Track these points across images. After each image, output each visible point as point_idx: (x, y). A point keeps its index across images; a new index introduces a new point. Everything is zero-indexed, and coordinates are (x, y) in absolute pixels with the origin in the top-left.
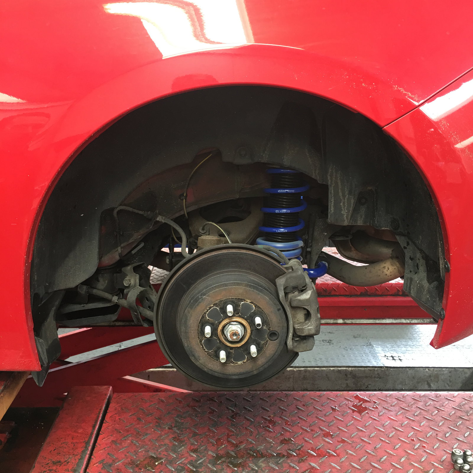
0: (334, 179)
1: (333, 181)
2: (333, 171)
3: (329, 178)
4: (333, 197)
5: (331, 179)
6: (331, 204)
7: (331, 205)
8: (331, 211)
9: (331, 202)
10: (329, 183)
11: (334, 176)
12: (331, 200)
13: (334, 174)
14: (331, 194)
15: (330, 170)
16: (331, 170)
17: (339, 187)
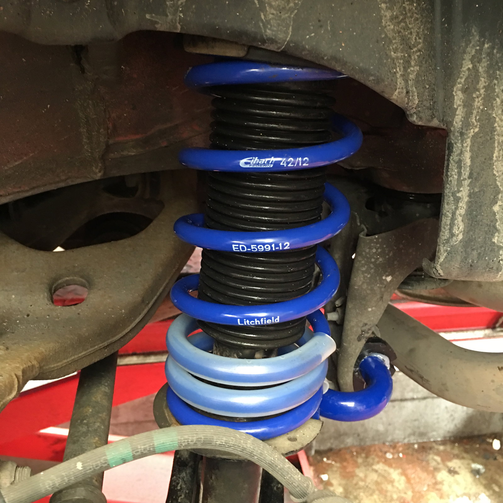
0: (478, 103)
1: (475, 112)
2: (481, 70)
3: (459, 97)
4: (467, 182)
5: (468, 105)
6: (456, 208)
7: (454, 214)
8: (452, 235)
9: (457, 200)
10: (458, 121)
11: (482, 91)
12: (459, 191)
13: (482, 82)
14: (460, 167)
15: (467, 65)
16: (472, 61)
17: (496, 137)
